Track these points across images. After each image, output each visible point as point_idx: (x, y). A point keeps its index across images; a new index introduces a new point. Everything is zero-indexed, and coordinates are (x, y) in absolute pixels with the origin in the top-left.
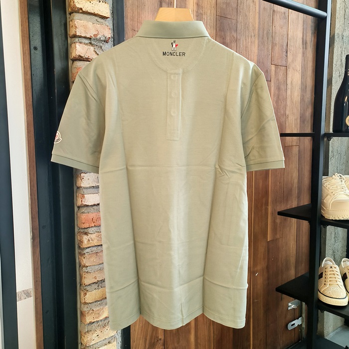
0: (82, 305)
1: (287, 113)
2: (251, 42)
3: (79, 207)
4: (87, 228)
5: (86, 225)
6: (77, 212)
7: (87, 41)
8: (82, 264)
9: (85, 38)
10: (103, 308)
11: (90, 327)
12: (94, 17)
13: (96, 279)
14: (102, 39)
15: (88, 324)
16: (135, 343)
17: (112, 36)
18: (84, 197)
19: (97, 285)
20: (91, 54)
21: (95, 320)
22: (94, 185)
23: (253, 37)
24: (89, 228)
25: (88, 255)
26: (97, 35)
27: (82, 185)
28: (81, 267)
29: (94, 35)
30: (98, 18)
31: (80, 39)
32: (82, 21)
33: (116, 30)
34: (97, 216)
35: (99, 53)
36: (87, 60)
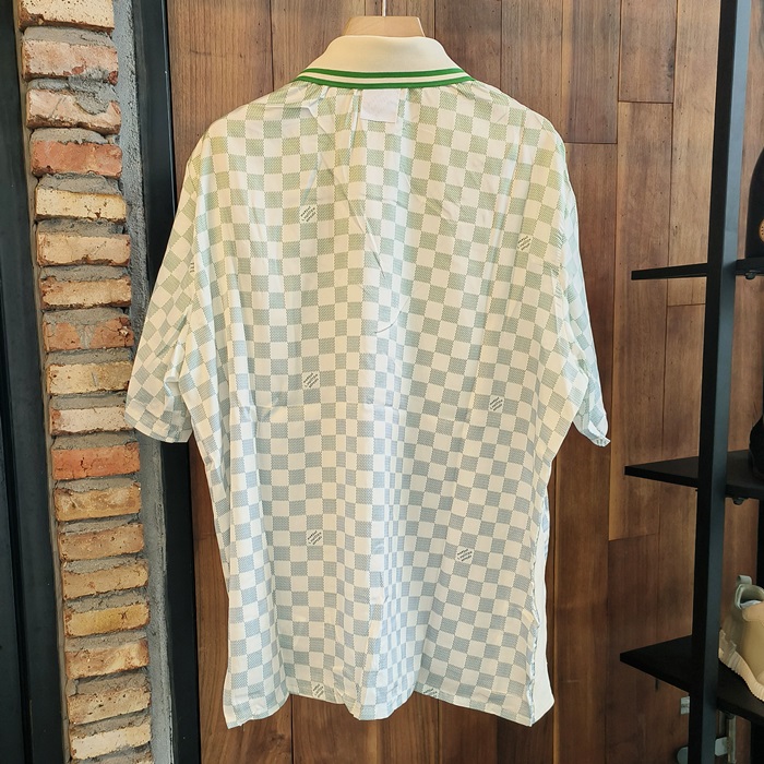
0: (67, 640)
3: (55, 436)
4: (70, 481)
5: (68, 475)
6: (51, 447)
7: (59, 85)
9: (53, 77)
10: (112, 651)
11: (83, 687)
12: (74, 30)
13: (93, 587)
14: (94, 76)
15: (79, 679)
16: (211, 738)
18: (59, 415)
19: (98, 600)
20: (68, 112)
21: (94, 673)
22: (84, 391)
24: (74, 480)
25: (73, 537)
26: (81, 69)
27: (54, 391)
28: (61, 562)
29: (74, 70)
30: (87, 33)
31: (41, 80)
32: (44, 43)
33: (142, 57)
34: (92, 455)
35: (89, 108)
36: (60, 124)
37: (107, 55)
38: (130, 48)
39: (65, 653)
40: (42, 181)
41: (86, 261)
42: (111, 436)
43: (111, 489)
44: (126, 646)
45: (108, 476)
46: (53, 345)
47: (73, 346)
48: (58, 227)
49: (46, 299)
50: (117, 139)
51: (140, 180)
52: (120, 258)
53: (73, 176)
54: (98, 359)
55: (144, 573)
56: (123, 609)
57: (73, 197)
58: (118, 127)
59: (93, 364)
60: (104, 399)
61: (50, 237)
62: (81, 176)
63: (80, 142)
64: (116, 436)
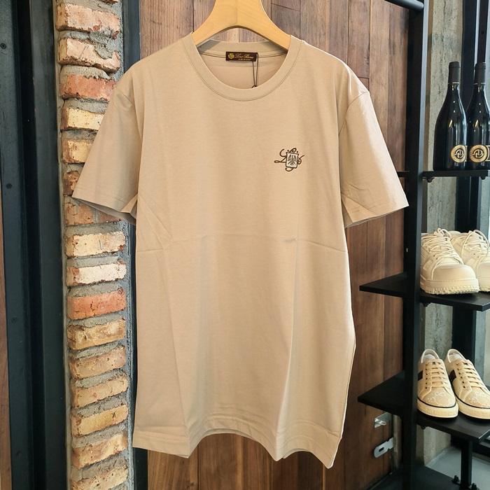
0: (74, 439)
2: (320, 44)
3: (70, 288)
4: (83, 319)
5: (82, 315)
6: (67, 295)
7: (84, 37)
8: (75, 374)
9: (81, 31)
10: (106, 442)
11: (86, 473)
13: (95, 397)
14: (106, 33)
15: (85, 467)
17: (122, 29)
18: (78, 272)
19: (97, 406)
20: (89, 56)
21: (95, 461)
22: (94, 254)
23: (322, 36)
24: (86, 318)
25: (84, 361)
26: (99, 27)
27: (75, 254)
29: (94, 27)
30: (101, 2)
31: (73, 32)
33: (126, 22)
34: (98, 300)
35: (102, 55)
36: (84, 64)
37: (113, 19)
40: (72, 104)
42: (108, 284)
43: (108, 324)
44: (115, 437)
45: (108, 314)
46: (77, 221)
47: (89, 221)
48: (80, 136)
49: (72, 188)
53: (92, 101)
54: (103, 230)
55: (126, 382)
56: (113, 410)
57: (91, 115)
58: (118, 68)
59: (100, 234)
60: (106, 258)
61: (77, 144)
62: (96, 101)
63: (97, 78)
64: (112, 285)
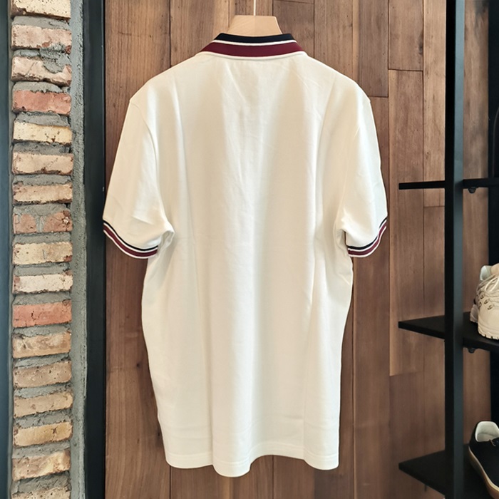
0: (14, 450)
1: (427, 149)
2: (344, 36)
3: (15, 296)
4: (23, 328)
5: (22, 324)
6: (12, 303)
7: (33, 54)
8: (15, 383)
9: (30, 49)
10: (45, 458)
11: (23, 487)
12: (46, 19)
13: (34, 408)
14: (56, 49)
15: (21, 480)
17: (82, 44)
18: (19, 279)
19: (37, 419)
20: (38, 71)
21: (31, 476)
22: (37, 263)
23: (347, 27)
24: (26, 327)
25: (23, 371)
26: (48, 44)
27: (16, 261)
28: (14, 390)
29: (44, 44)
30: (53, 20)
31: (22, 51)
32: (25, 27)
33: (87, 36)
34: (39, 309)
35: (51, 69)
36: (32, 79)
37: (65, 35)
38: (80, 30)
39: (12, 460)
40: (18, 118)
41: (44, 171)
42: (51, 295)
43: (51, 334)
44: (55, 455)
45: (50, 325)
46: (18, 230)
47: (31, 230)
48: (28, 148)
49: (15, 197)
50: (69, 90)
51: (82, 117)
52: (66, 170)
53: (39, 114)
54: (47, 240)
55: (70, 398)
56: (54, 426)
57: (38, 128)
58: (69, 82)
59: (44, 244)
60: (51, 269)
61: (21, 155)
62: (44, 114)
63: (45, 91)
64: (57, 295)
